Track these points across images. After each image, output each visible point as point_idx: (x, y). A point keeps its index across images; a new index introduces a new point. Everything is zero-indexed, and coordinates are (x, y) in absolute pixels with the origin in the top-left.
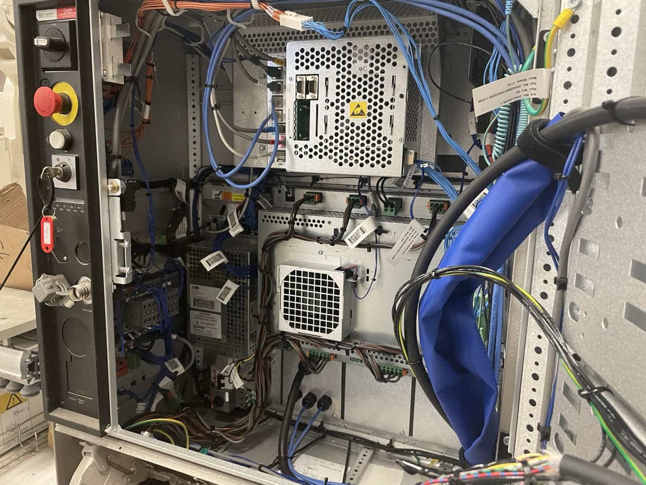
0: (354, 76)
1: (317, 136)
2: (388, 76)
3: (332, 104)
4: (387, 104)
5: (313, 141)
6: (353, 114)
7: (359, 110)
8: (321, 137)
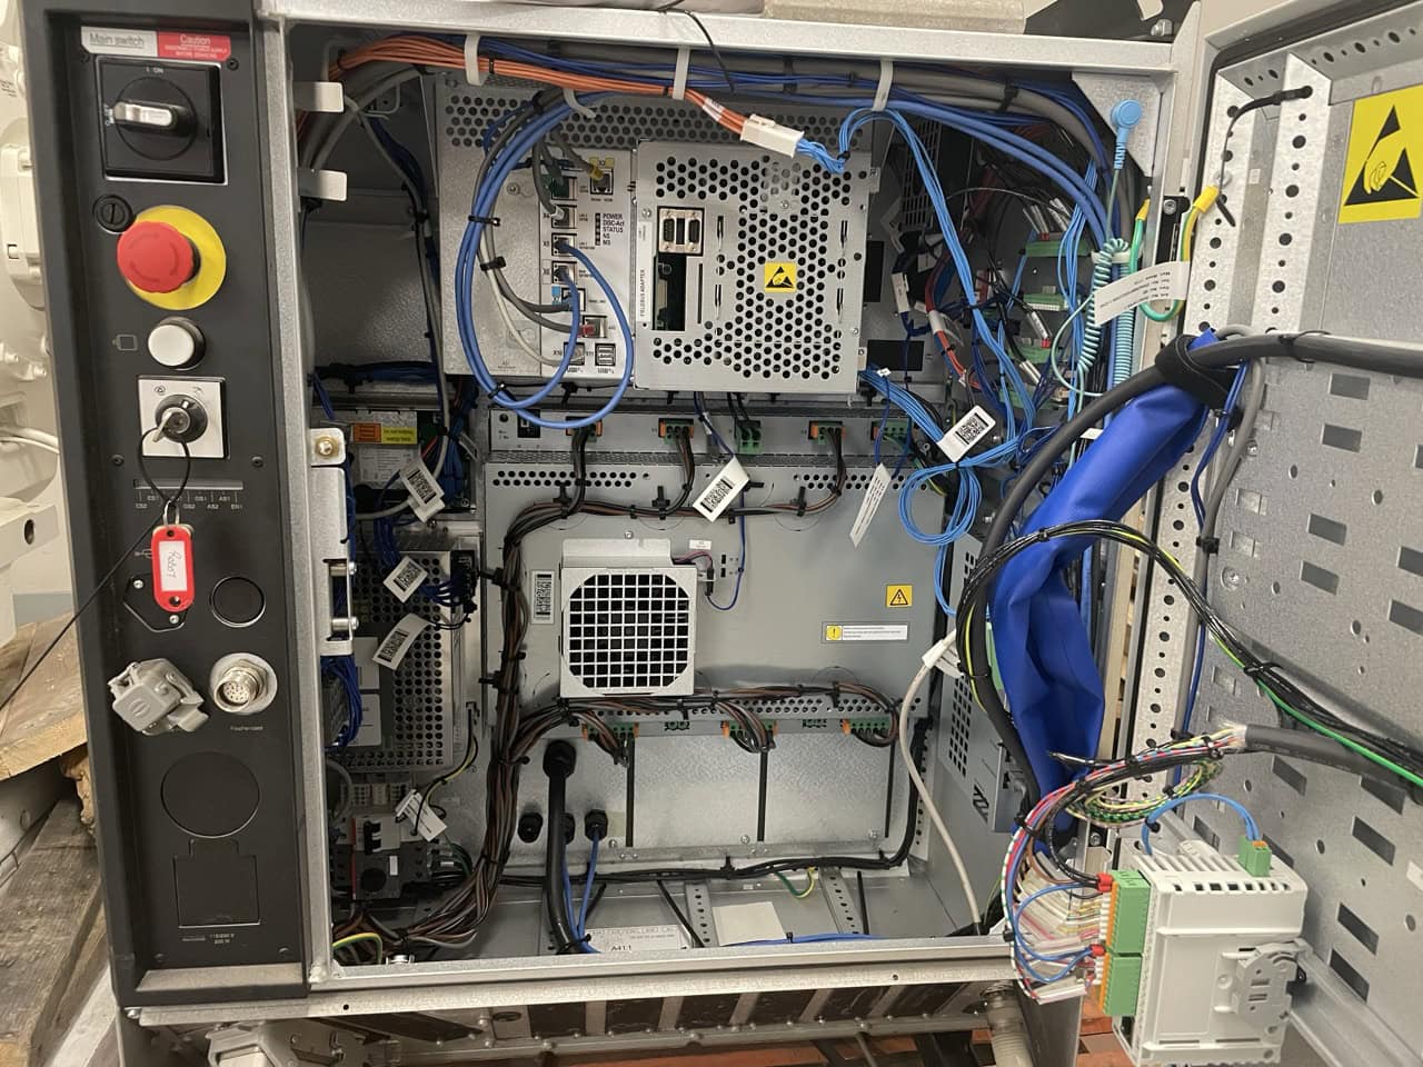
0: (774, 217)
1: (699, 322)
2: (834, 220)
3: (731, 265)
4: (831, 268)
5: (692, 331)
6: (771, 285)
7: (782, 277)
8: (709, 325)
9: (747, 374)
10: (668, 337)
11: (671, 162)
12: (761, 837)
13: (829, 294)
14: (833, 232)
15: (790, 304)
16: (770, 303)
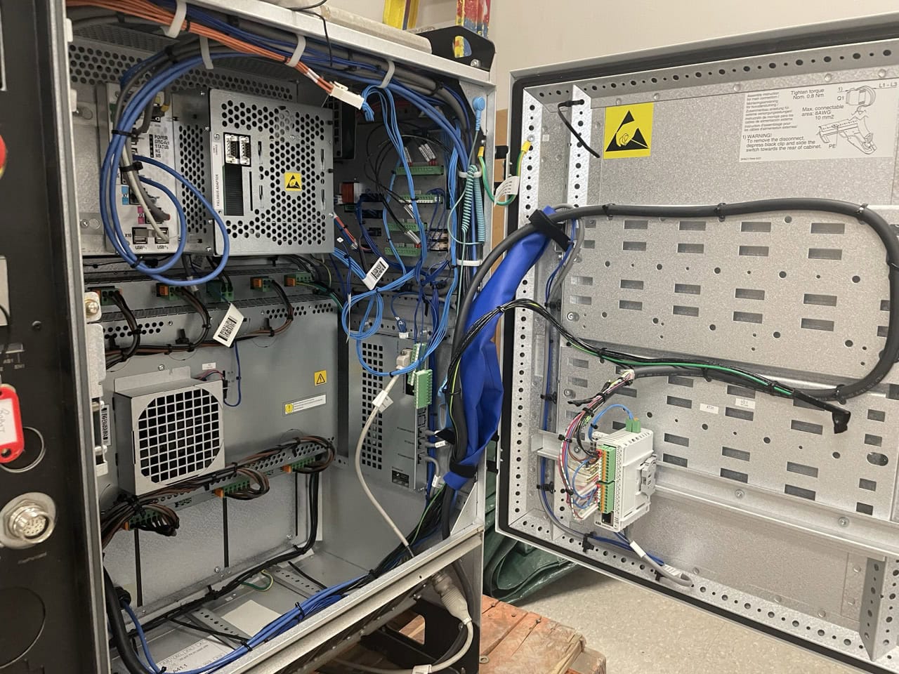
0: (288, 144)
1: (252, 210)
2: (317, 148)
3: (267, 173)
4: (318, 177)
5: (248, 216)
7: (294, 182)
8: (257, 212)
9: (280, 243)
10: (234, 220)
11: (230, 103)
12: (227, 564)
13: (318, 192)
14: (317, 156)
15: (299, 198)
16: (289, 198)
